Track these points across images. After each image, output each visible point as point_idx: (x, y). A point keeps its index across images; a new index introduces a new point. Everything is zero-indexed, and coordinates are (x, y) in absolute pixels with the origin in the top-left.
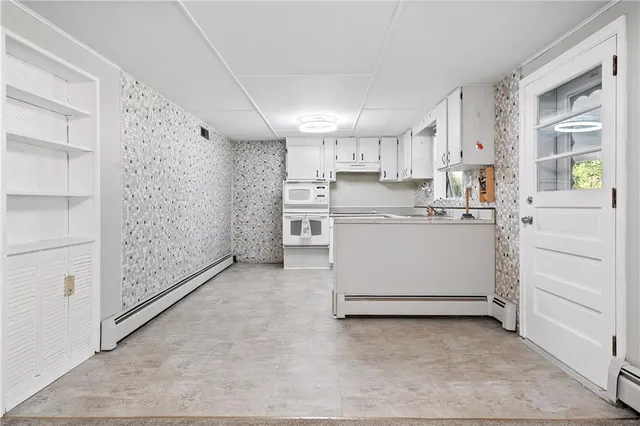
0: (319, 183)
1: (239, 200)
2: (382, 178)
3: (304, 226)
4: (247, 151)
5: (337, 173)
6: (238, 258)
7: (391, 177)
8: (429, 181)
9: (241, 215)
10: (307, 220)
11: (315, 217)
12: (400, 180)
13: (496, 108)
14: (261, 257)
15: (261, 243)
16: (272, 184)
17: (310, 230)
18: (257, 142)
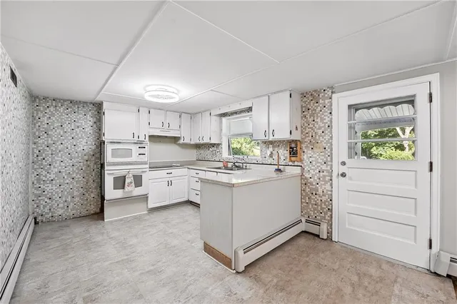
0: (140, 143)
1: (40, 158)
2: (181, 141)
3: (128, 181)
4: (52, 109)
5: (150, 136)
6: (39, 219)
7: (187, 141)
8: (218, 145)
9: (44, 173)
10: (131, 175)
11: (137, 172)
12: (192, 143)
13: (302, 107)
14: (71, 212)
15: (69, 199)
16: (83, 143)
17: (133, 184)
18: (65, 101)
